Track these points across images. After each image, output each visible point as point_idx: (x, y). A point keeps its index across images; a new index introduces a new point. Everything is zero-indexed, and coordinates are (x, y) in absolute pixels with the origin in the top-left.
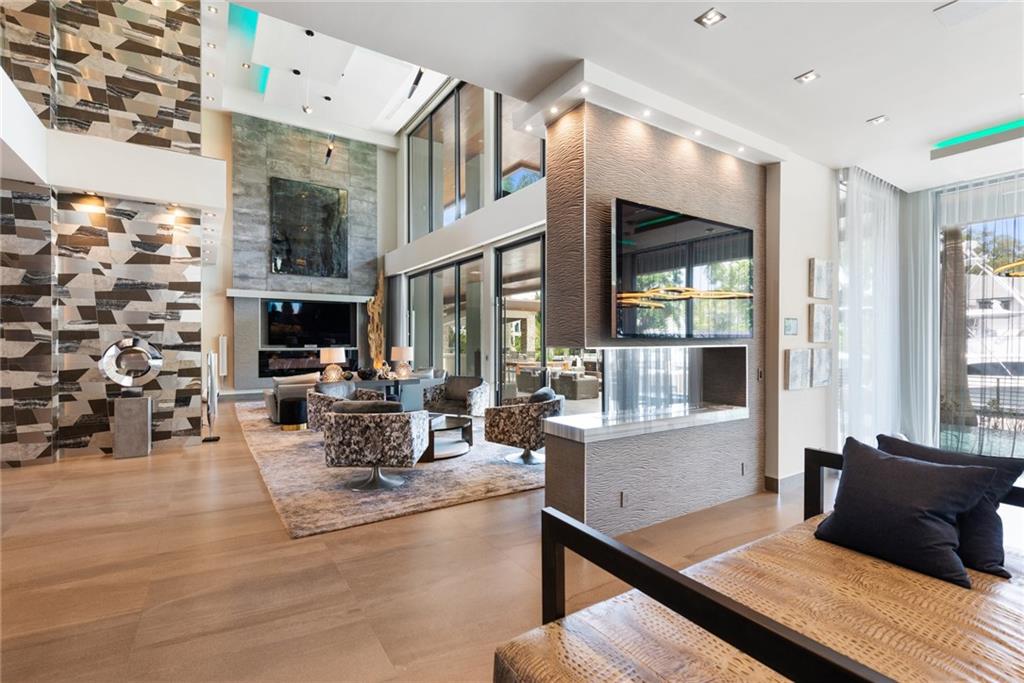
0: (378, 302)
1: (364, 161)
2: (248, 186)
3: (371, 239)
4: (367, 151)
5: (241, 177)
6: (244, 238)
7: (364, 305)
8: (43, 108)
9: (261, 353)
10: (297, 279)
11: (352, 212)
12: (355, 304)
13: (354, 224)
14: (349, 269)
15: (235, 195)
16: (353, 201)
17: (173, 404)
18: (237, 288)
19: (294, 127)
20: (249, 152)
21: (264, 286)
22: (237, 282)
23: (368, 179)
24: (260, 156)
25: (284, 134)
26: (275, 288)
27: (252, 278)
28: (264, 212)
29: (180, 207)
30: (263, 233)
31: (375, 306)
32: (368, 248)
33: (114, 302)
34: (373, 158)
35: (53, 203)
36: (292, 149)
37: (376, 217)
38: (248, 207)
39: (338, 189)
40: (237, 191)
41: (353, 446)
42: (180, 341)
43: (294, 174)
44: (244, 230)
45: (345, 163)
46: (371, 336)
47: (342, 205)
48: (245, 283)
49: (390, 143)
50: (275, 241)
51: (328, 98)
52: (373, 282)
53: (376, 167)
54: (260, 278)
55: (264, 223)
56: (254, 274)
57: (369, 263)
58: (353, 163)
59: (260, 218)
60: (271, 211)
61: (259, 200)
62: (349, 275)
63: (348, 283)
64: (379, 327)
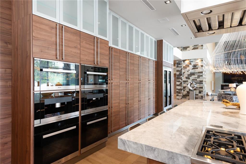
8: (181, 49)
9: (222, 85)
17: (198, 93)
29: (200, 59)
33: (190, 76)
35: (183, 62)
42: (199, 82)
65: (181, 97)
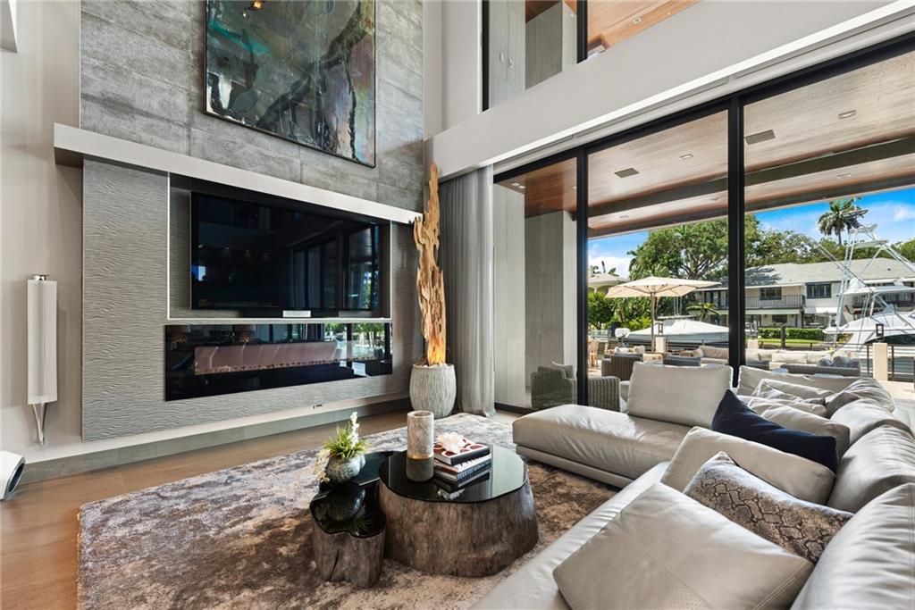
3: (413, 98)
7: (405, 228)
9: (171, 332)
11: (382, 28)
12: (387, 222)
14: (377, 149)
21: (182, 143)
22: (94, 114)
26: (212, 156)
27: (147, 115)
32: (408, 114)
46: (426, 293)
48: (124, 124)
52: (416, 186)
56: (151, 105)
57: (409, 146)
62: (377, 163)
63: (374, 180)
64: (437, 275)
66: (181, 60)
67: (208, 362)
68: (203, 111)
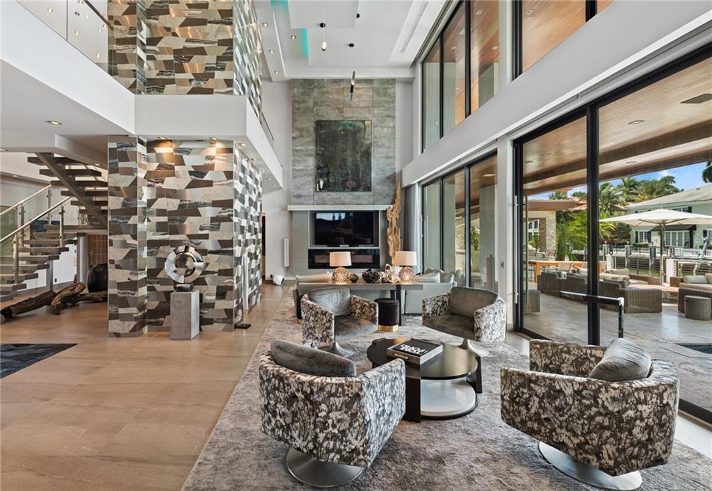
0: (396, 209)
1: (385, 95)
2: (301, 130)
3: (391, 157)
4: (387, 86)
5: (297, 124)
6: (300, 168)
7: (385, 212)
8: (132, 80)
9: (310, 251)
10: (334, 195)
11: (375, 137)
12: (378, 211)
13: (377, 147)
14: (372, 184)
15: (293, 138)
16: (376, 129)
17: (214, 297)
18: (294, 204)
19: (332, 80)
20: (302, 105)
21: (312, 202)
22: (295, 200)
23: (388, 109)
24: (309, 107)
25: (325, 87)
26: (319, 202)
27: (304, 196)
28: (312, 147)
30: (311, 163)
31: (394, 213)
32: (388, 165)
33: (178, 218)
34: (392, 90)
35: (141, 149)
36: (331, 97)
37: (394, 138)
38: (302, 145)
39: (364, 122)
40: (294, 135)
41: (278, 418)
42: (219, 248)
43: (332, 116)
44: (299, 162)
45: (371, 99)
46: (390, 237)
47: (367, 132)
48: (300, 200)
49: (406, 74)
50: (318, 168)
51: (351, 45)
52: (392, 193)
53: (395, 97)
54: (309, 196)
55: (312, 156)
56: (305, 193)
57: (388, 178)
58: (376, 98)
59: (309, 152)
60: (316, 145)
61: (309, 139)
62: (372, 189)
63: (371, 196)
64: (397, 230)
65: (133, 324)
66: (311, 179)
67: (319, 260)
68: (316, 190)
